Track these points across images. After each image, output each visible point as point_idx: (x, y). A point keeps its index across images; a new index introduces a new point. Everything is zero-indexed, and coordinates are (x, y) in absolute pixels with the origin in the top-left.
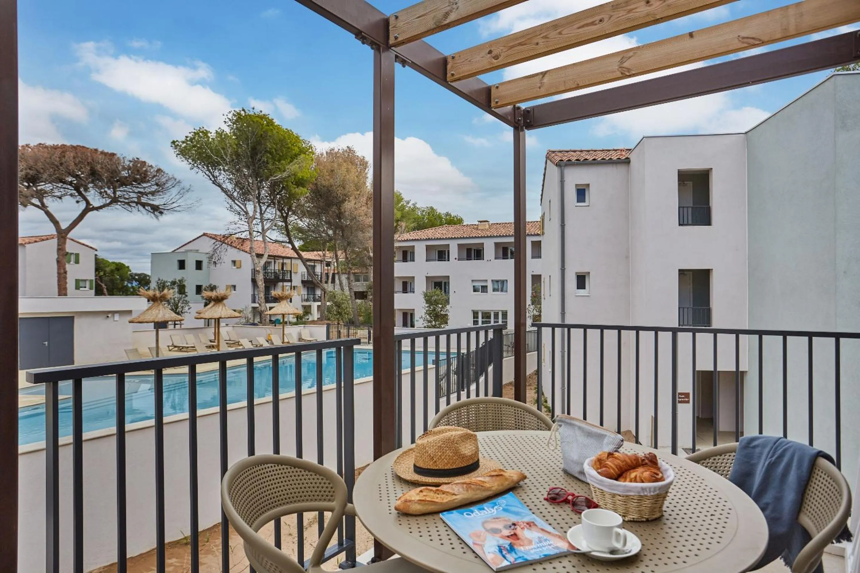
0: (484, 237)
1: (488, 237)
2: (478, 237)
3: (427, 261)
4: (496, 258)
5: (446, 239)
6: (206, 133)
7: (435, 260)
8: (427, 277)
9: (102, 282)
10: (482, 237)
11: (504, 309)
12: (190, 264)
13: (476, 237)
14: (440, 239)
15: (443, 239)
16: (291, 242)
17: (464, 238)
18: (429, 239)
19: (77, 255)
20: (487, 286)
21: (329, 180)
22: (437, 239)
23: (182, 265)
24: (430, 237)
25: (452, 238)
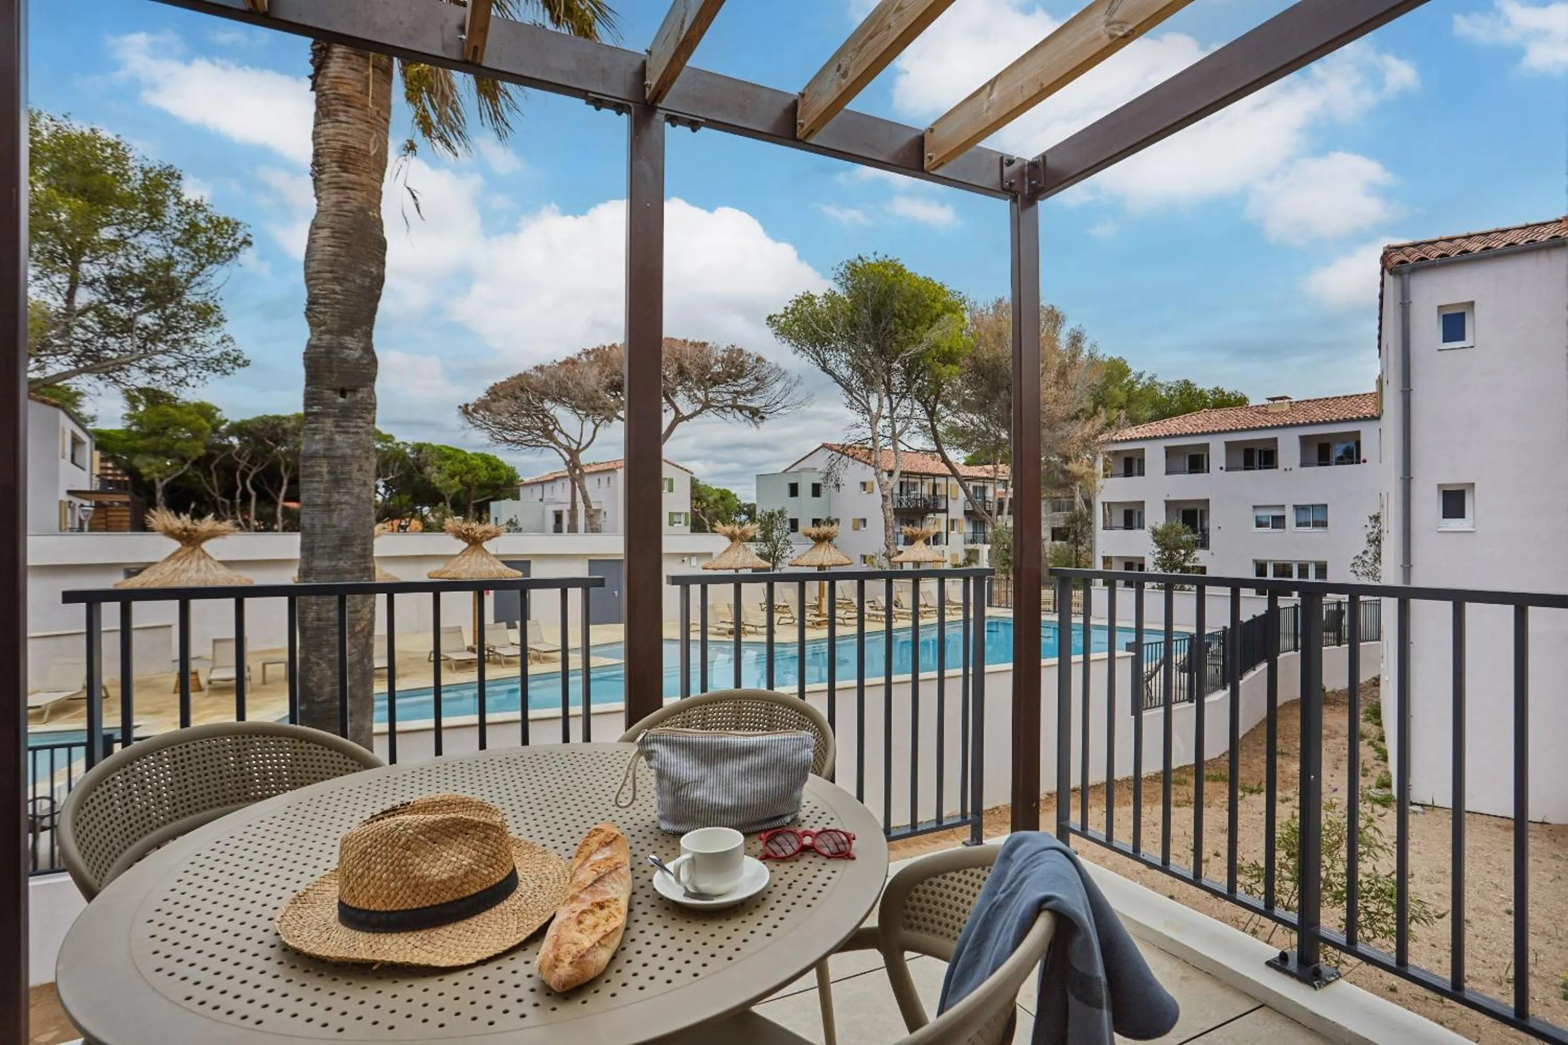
0: (1279, 427)
1: (1285, 426)
2: (1266, 428)
3: (1167, 473)
4: (1302, 465)
5: (1203, 434)
6: (810, 299)
7: (1183, 472)
8: (1166, 502)
9: (704, 515)
10: (1273, 427)
11: (1320, 558)
12: (805, 489)
13: (1261, 428)
14: (1192, 434)
15: (1197, 434)
16: (940, 450)
17: (1237, 430)
18: (1170, 436)
19: (671, 481)
20: (1284, 517)
21: (994, 349)
22: (1187, 435)
23: (794, 490)
24: (1173, 431)
25: (1214, 433)
